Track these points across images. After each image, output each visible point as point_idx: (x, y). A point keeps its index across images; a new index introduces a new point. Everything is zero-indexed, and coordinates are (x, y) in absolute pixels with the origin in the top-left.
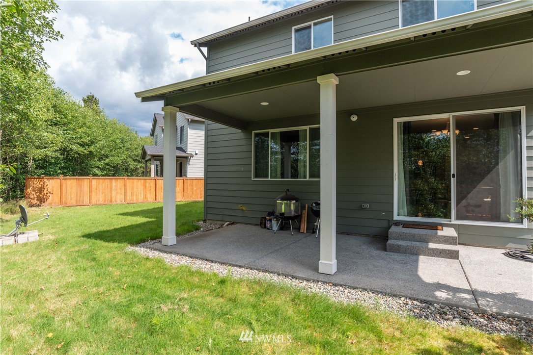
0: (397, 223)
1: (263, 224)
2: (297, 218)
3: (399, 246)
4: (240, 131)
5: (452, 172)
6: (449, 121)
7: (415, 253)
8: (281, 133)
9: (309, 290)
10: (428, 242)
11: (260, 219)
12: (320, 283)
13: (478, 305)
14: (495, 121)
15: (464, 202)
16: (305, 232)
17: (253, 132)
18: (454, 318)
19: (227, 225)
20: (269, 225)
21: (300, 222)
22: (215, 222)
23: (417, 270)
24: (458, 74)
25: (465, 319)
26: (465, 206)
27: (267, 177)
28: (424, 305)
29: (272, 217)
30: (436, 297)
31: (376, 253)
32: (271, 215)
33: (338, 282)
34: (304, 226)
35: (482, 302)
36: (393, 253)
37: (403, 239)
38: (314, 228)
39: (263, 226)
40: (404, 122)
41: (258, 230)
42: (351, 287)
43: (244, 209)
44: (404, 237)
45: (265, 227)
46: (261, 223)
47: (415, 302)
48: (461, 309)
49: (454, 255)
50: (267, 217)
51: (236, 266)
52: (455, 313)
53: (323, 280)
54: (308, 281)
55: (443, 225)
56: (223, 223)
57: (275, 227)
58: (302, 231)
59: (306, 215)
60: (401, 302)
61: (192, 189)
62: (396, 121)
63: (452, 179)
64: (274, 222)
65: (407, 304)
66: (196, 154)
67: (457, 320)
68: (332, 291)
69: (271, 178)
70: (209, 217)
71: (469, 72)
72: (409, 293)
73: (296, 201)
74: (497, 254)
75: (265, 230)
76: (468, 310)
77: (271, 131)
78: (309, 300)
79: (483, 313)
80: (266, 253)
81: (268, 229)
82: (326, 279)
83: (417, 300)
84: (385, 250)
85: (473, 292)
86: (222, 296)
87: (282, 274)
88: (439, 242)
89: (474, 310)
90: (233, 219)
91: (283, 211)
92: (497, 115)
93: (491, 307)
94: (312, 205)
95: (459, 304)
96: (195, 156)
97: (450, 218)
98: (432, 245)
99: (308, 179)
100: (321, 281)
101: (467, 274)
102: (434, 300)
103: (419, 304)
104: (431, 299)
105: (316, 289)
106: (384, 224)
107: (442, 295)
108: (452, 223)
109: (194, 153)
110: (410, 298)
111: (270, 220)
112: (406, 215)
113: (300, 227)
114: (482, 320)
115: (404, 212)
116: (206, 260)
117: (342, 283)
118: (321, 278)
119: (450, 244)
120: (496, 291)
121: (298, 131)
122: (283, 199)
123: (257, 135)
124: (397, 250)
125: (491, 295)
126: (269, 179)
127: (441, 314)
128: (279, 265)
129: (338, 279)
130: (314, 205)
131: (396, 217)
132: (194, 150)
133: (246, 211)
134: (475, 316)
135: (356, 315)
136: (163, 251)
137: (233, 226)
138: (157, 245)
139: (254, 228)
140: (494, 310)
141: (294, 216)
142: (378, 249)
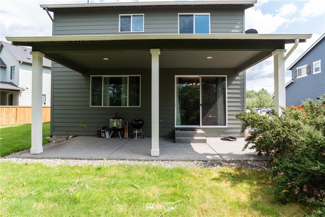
0: (177, 129)
1: (99, 135)
2: (122, 130)
3: (181, 140)
4: (81, 74)
5: (200, 103)
6: (199, 78)
7: (188, 142)
8: (110, 78)
9: (151, 165)
10: (193, 137)
11: (97, 132)
12: (154, 161)
13: (223, 159)
14: (216, 81)
15: (205, 117)
16: (127, 138)
17: (91, 76)
18: (217, 165)
19: (72, 137)
20: (103, 135)
21: (124, 132)
22: (61, 136)
23: (193, 150)
24: (208, 58)
25: (221, 165)
26: (205, 119)
27: (101, 105)
28: (204, 162)
29: (105, 130)
30: (208, 158)
31: (171, 144)
32: (105, 129)
33: (163, 159)
34: (126, 134)
35: (223, 157)
36: (179, 144)
37: (182, 136)
38: (132, 135)
39: (99, 136)
40: (179, 78)
41: (96, 139)
42: (170, 160)
43: (84, 126)
44: (183, 135)
45: (101, 137)
46: (98, 134)
47: (201, 162)
48: (218, 161)
49: (204, 141)
50: (102, 130)
51: (100, 159)
52: (217, 163)
53: (156, 159)
54: (148, 161)
55: (197, 128)
56: (67, 136)
57: (107, 136)
58: (125, 137)
59: (127, 128)
60: (195, 163)
61: (25, 115)
62: (176, 76)
63: (200, 106)
64: (107, 134)
65: (198, 163)
66: (27, 88)
67: (218, 166)
68: (163, 164)
69: (103, 106)
70: (55, 133)
71: (212, 57)
72: (197, 159)
73: (122, 120)
74: (218, 139)
75: (101, 139)
76: (220, 161)
77: (104, 76)
78: (155, 169)
79: (225, 161)
80: (113, 151)
81: (103, 138)
82: (157, 158)
83: (201, 161)
84: (174, 142)
85: (219, 154)
86: (104, 176)
87: (132, 159)
88: (198, 136)
89: (222, 161)
90: (75, 134)
91: (115, 126)
92: (217, 78)
93: (227, 158)
94: (132, 121)
95: (217, 159)
96: (26, 90)
97: (200, 125)
98: (195, 138)
99: (128, 106)
100: (155, 160)
101: (213, 148)
102: (207, 159)
103: (202, 162)
104: (206, 159)
105: (154, 164)
106: (170, 130)
107: (209, 157)
108: (200, 127)
109: (25, 88)
110: (198, 161)
111: (104, 132)
112: (180, 124)
113: (124, 135)
114: (226, 164)
115: (179, 123)
116: (76, 159)
117: (166, 159)
118: (154, 158)
119: (202, 136)
120: (226, 153)
121: (121, 78)
122: (114, 118)
123: (93, 78)
124: (180, 142)
125: (225, 154)
126: (102, 106)
127: (212, 165)
128: (126, 156)
129: (163, 157)
130: (134, 121)
131: (176, 126)
132: (26, 86)
133: (86, 127)
134: (223, 163)
135: (181, 171)
136: (35, 158)
137: (76, 138)
138: (27, 155)
139: (93, 138)
140: (229, 159)
141: (121, 129)
142: (171, 142)
